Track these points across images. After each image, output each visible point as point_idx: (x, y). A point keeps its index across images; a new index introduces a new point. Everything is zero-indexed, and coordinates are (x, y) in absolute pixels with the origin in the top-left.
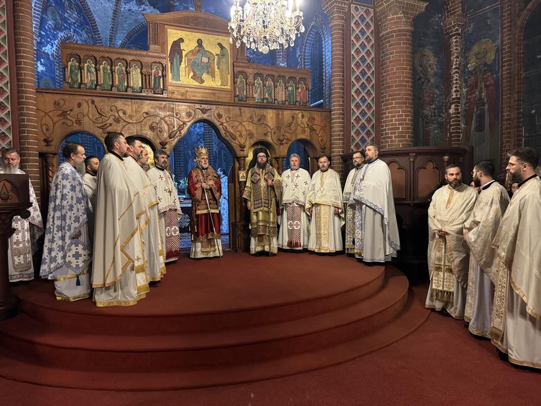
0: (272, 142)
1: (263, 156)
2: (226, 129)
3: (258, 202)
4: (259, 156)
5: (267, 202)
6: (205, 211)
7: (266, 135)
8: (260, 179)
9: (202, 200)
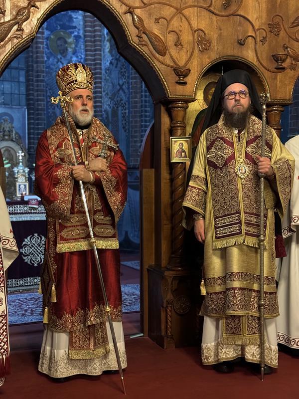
0: (256, 63)
1: (241, 92)
2: (140, 26)
3: (227, 221)
4: (231, 94)
5: (254, 220)
6: (82, 246)
7: (241, 43)
8: (233, 157)
9: (72, 212)
